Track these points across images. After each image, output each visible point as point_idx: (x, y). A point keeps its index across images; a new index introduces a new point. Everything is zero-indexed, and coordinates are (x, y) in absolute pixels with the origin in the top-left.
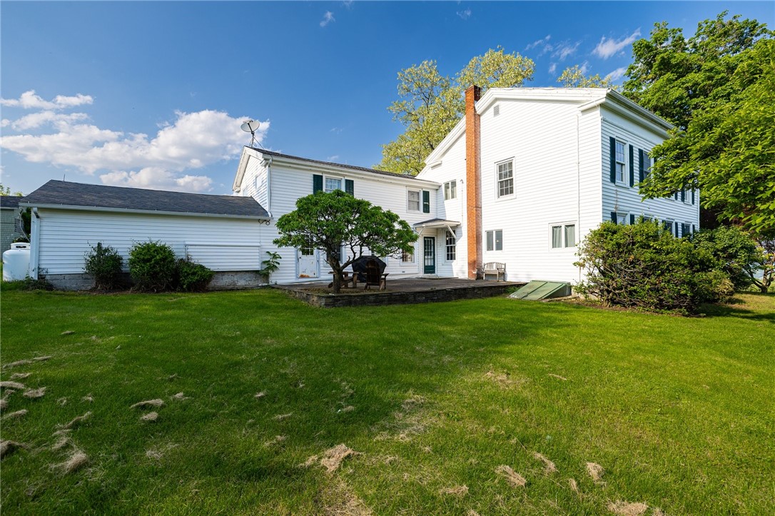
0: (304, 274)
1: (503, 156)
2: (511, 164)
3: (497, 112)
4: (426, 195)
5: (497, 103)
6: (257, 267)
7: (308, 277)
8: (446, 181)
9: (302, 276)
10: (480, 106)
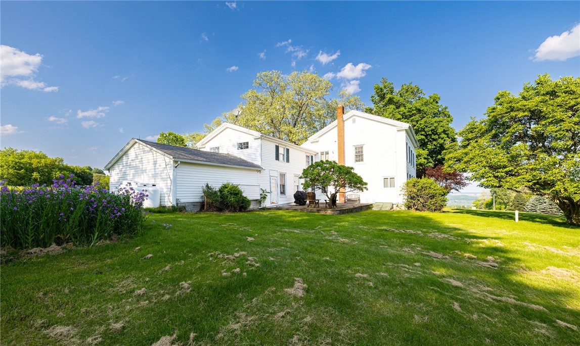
0: (273, 201)
1: (359, 143)
2: (362, 148)
3: (354, 121)
4: (312, 157)
5: (354, 117)
6: (259, 198)
7: (274, 203)
8: (322, 151)
9: (273, 203)
10: (345, 117)
